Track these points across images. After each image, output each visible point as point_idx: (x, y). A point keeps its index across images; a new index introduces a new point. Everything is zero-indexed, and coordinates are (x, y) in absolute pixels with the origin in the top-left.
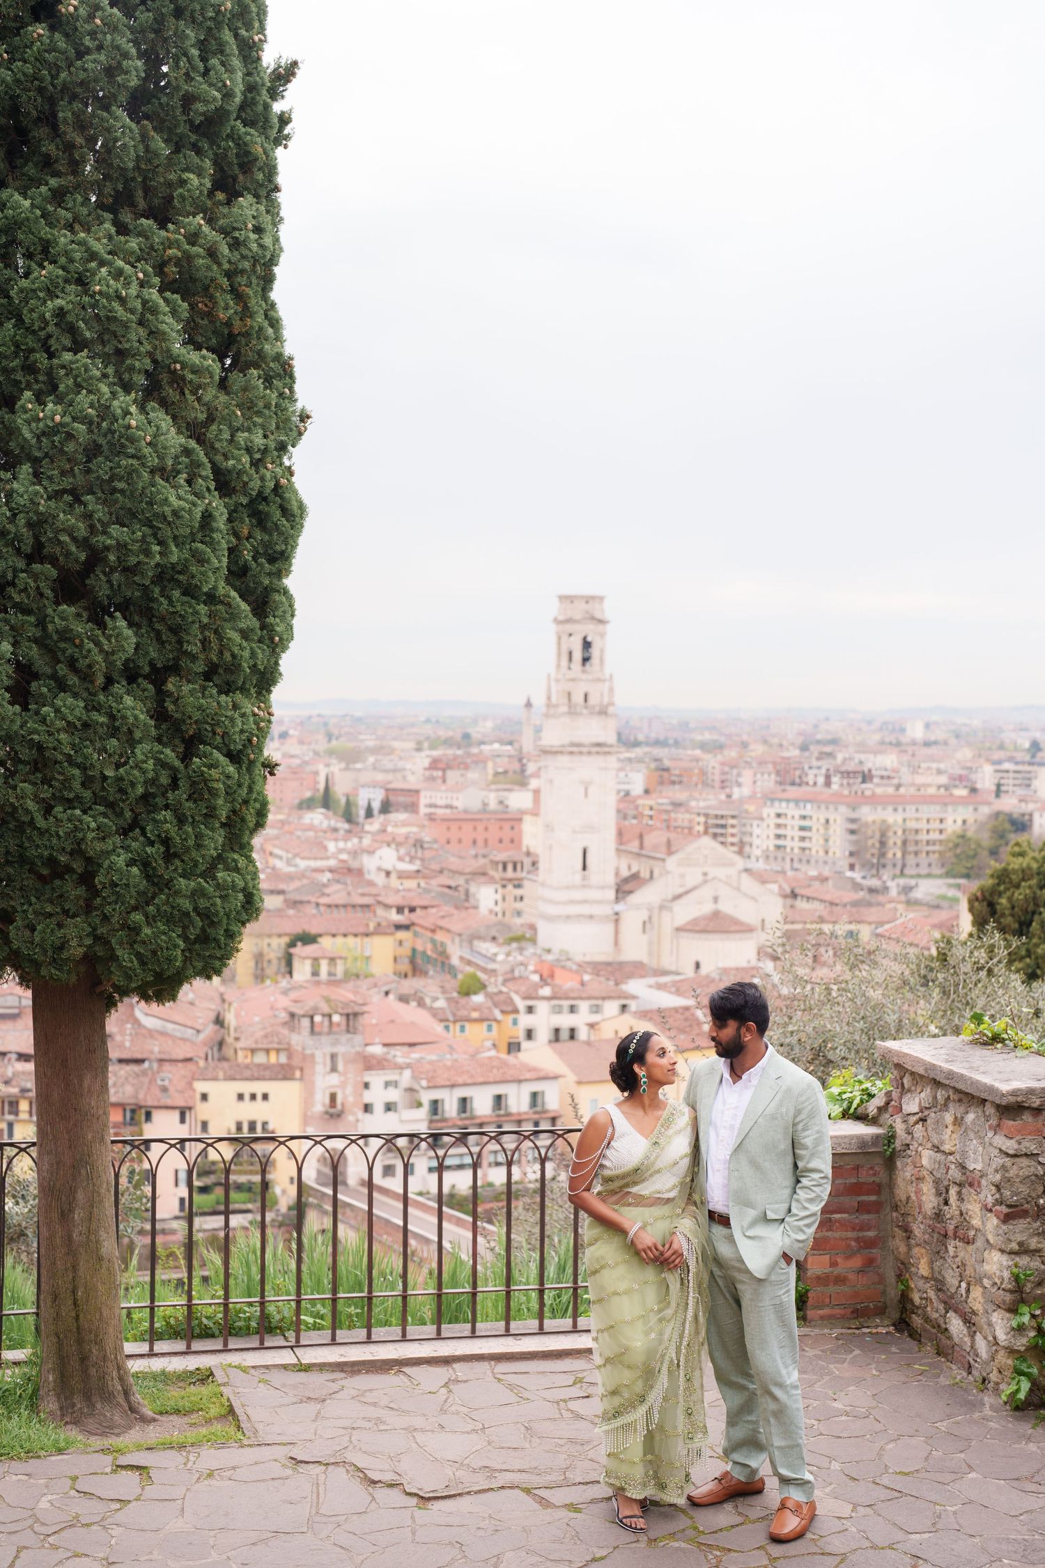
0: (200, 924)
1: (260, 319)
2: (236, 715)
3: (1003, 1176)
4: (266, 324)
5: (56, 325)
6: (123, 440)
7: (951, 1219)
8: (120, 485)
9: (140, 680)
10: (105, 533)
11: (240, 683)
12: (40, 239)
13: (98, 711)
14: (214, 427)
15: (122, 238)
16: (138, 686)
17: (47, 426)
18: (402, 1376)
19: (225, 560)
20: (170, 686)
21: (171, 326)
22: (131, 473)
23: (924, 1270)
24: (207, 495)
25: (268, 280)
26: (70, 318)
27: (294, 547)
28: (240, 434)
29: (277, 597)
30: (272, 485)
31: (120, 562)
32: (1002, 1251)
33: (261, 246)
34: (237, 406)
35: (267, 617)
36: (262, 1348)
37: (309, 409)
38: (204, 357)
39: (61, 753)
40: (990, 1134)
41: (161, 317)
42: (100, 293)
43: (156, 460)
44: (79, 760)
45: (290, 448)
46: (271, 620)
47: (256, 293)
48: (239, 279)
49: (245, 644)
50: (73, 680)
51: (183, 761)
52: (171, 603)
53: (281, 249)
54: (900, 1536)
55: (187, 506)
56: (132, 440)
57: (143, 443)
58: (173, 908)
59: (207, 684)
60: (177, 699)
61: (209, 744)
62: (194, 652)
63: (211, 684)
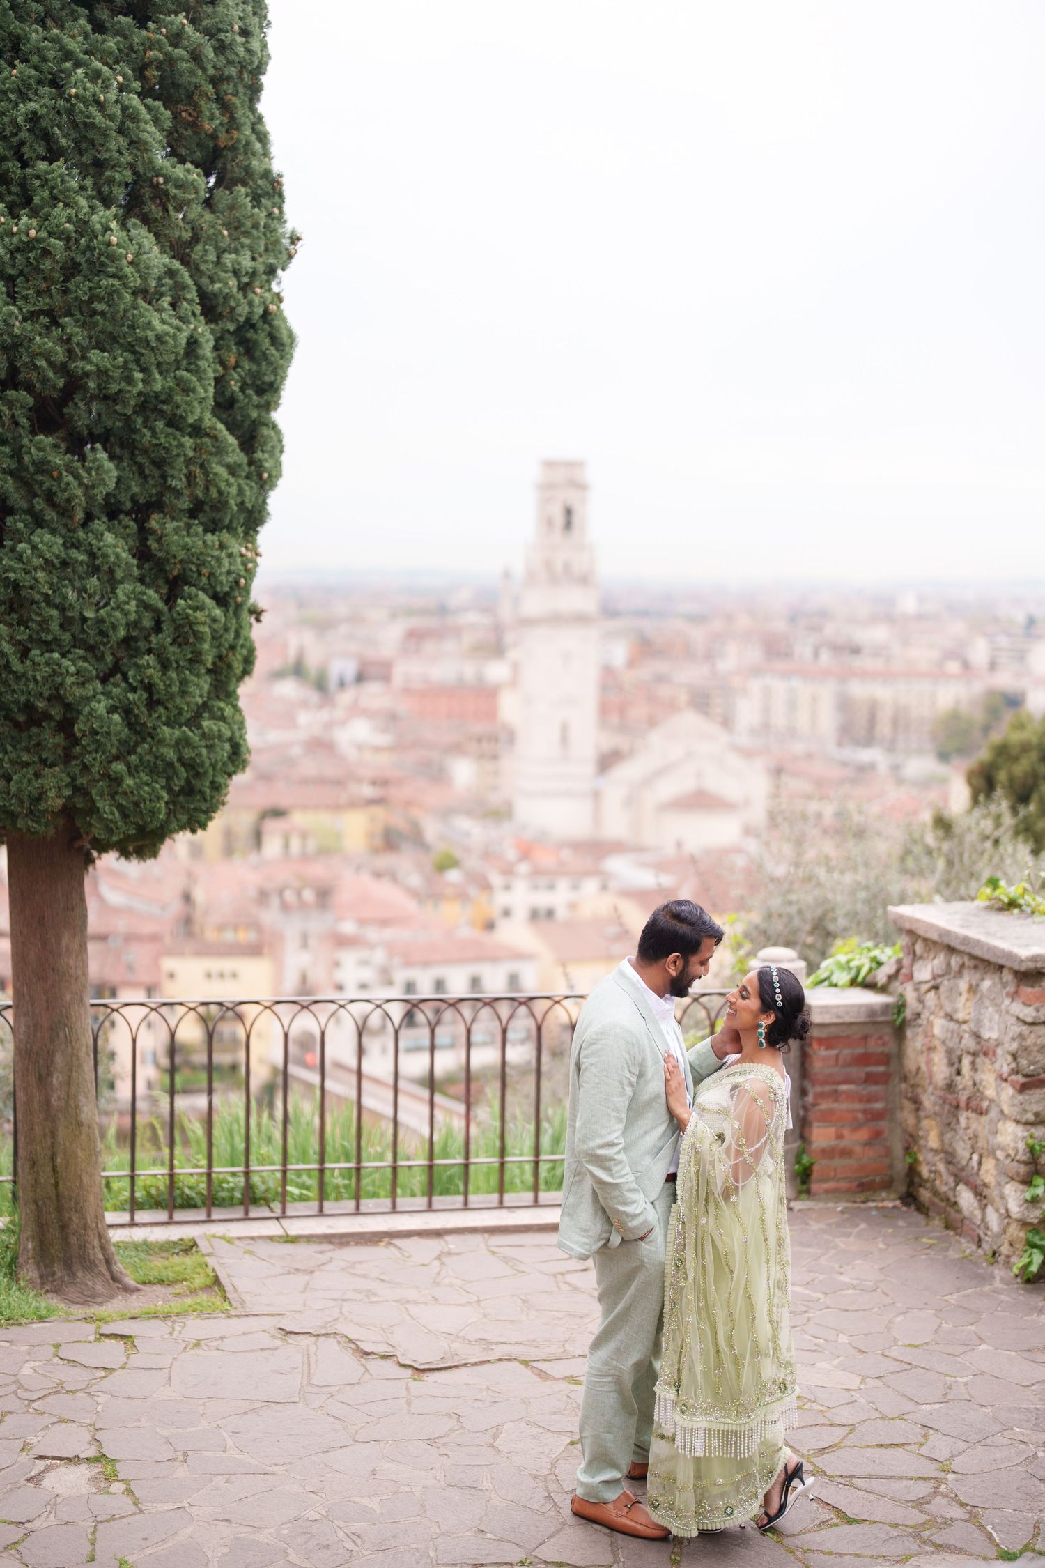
0: (185, 775)
1: (247, 131)
2: (223, 555)
3: (1020, 1045)
4: (253, 137)
5: (29, 130)
6: (103, 259)
7: (964, 1089)
8: (101, 307)
9: (122, 517)
10: (84, 358)
11: (227, 521)
12: (10, 34)
13: (77, 548)
14: (199, 247)
15: (99, 37)
16: (120, 522)
17: (21, 241)
18: (392, 1249)
19: (211, 390)
20: (154, 523)
21: (152, 134)
22: (112, 293)
23: (933, 1142)
24: (192, 319)
25: (255, 90)
26: (44, 123)
27: (283, 379)
28: (226, 255)
29: (265, 431)
30: (260, 311)
31: (100, 390)
32: (1017, 1122)
33: (248, 51)
34: (223, 225)
35: (254, 452)
36: (246, 1218)
37: (300, 231)
38: (188, 171)
39: (38, 592)
40: (1007, 1001)
41: (142, 125)
42: (76, 96)
43: (139, 281)
44: (57, 600)
45: (279, 272)
46: (259, 455)
47: (243, 102)
48: (225, 87)
49: (232, 480)
50: (50, 515)
51: (166, 604)
52: (154, 434)
53: (269, 56)
54: (910, 1407)
55: (172, 331)
56: (113, 258)
57: (124, 262)
58: (156, 757)
59: (192, 521)
60: (161, 538)
61: (195, 585)
62: (179, 487)
63: (196, 522)
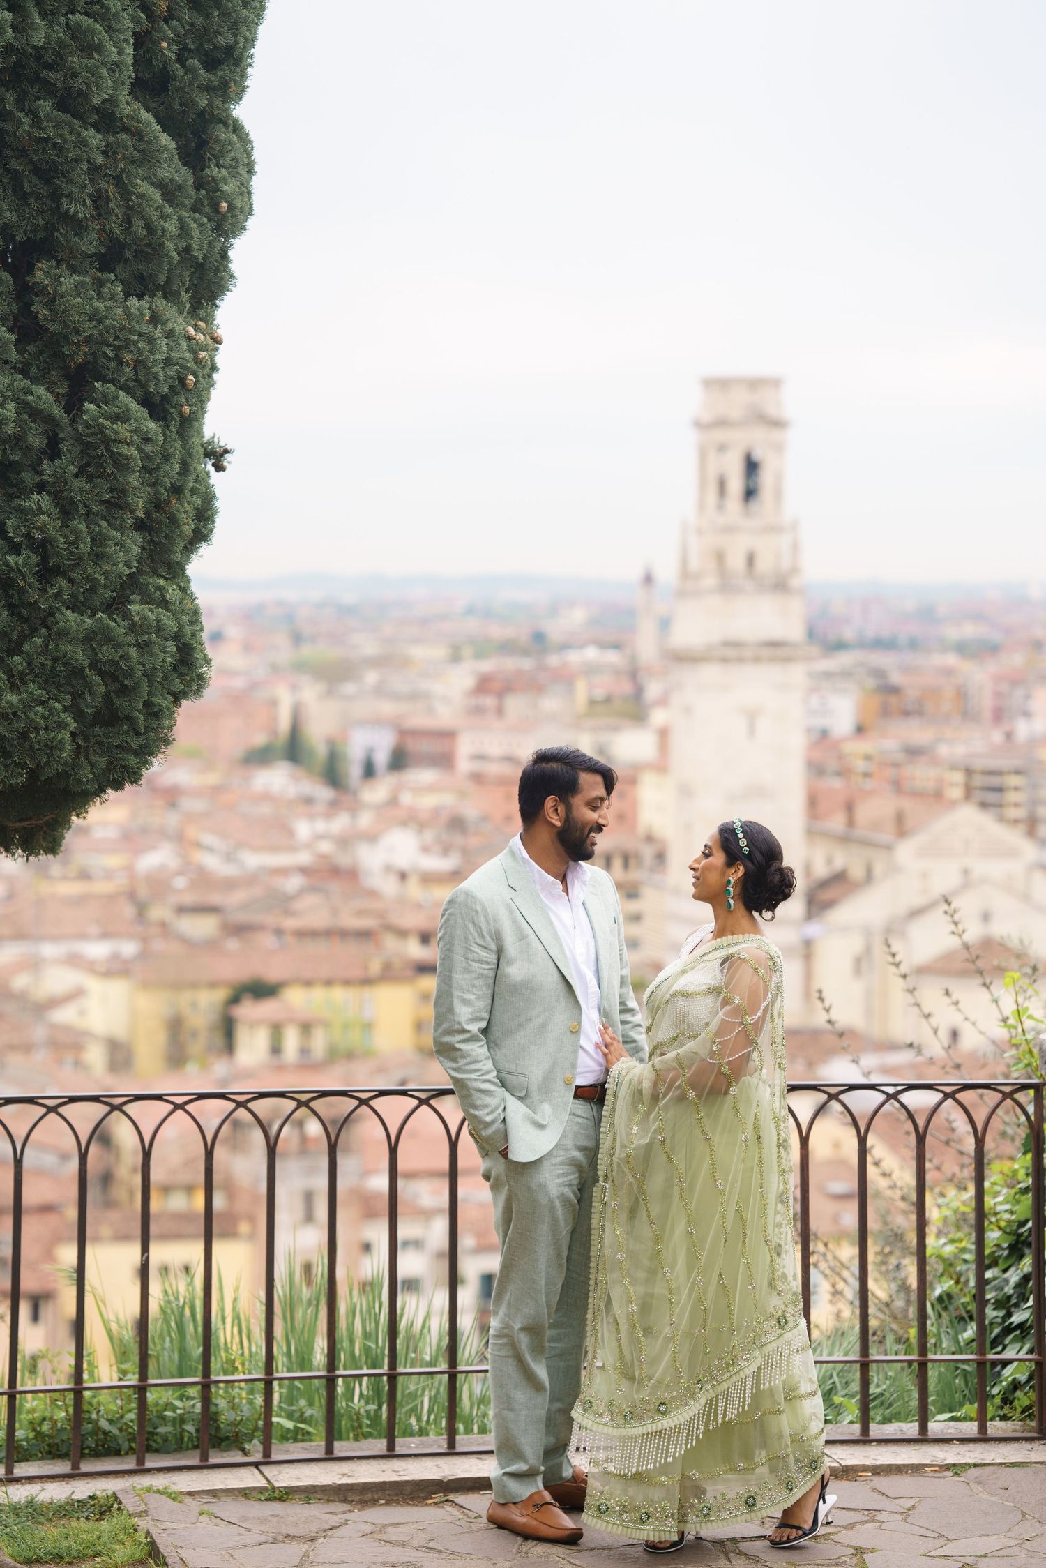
0: (103, 689)
2: (158, 333)
11: (162, 279)
19: (129, 52)
20: (41, 274)
29: (222, 133)
35: (204, 166)
36: (204, 1466)
46: (213, 171)
49: (168, 209)
51: (68, 412)
52: (36, 121)
58: (56, 660)
59: (105, 275)
60: (54, 300)
61: (112, 381)
62: (81, 215)
63: (112, 276)
